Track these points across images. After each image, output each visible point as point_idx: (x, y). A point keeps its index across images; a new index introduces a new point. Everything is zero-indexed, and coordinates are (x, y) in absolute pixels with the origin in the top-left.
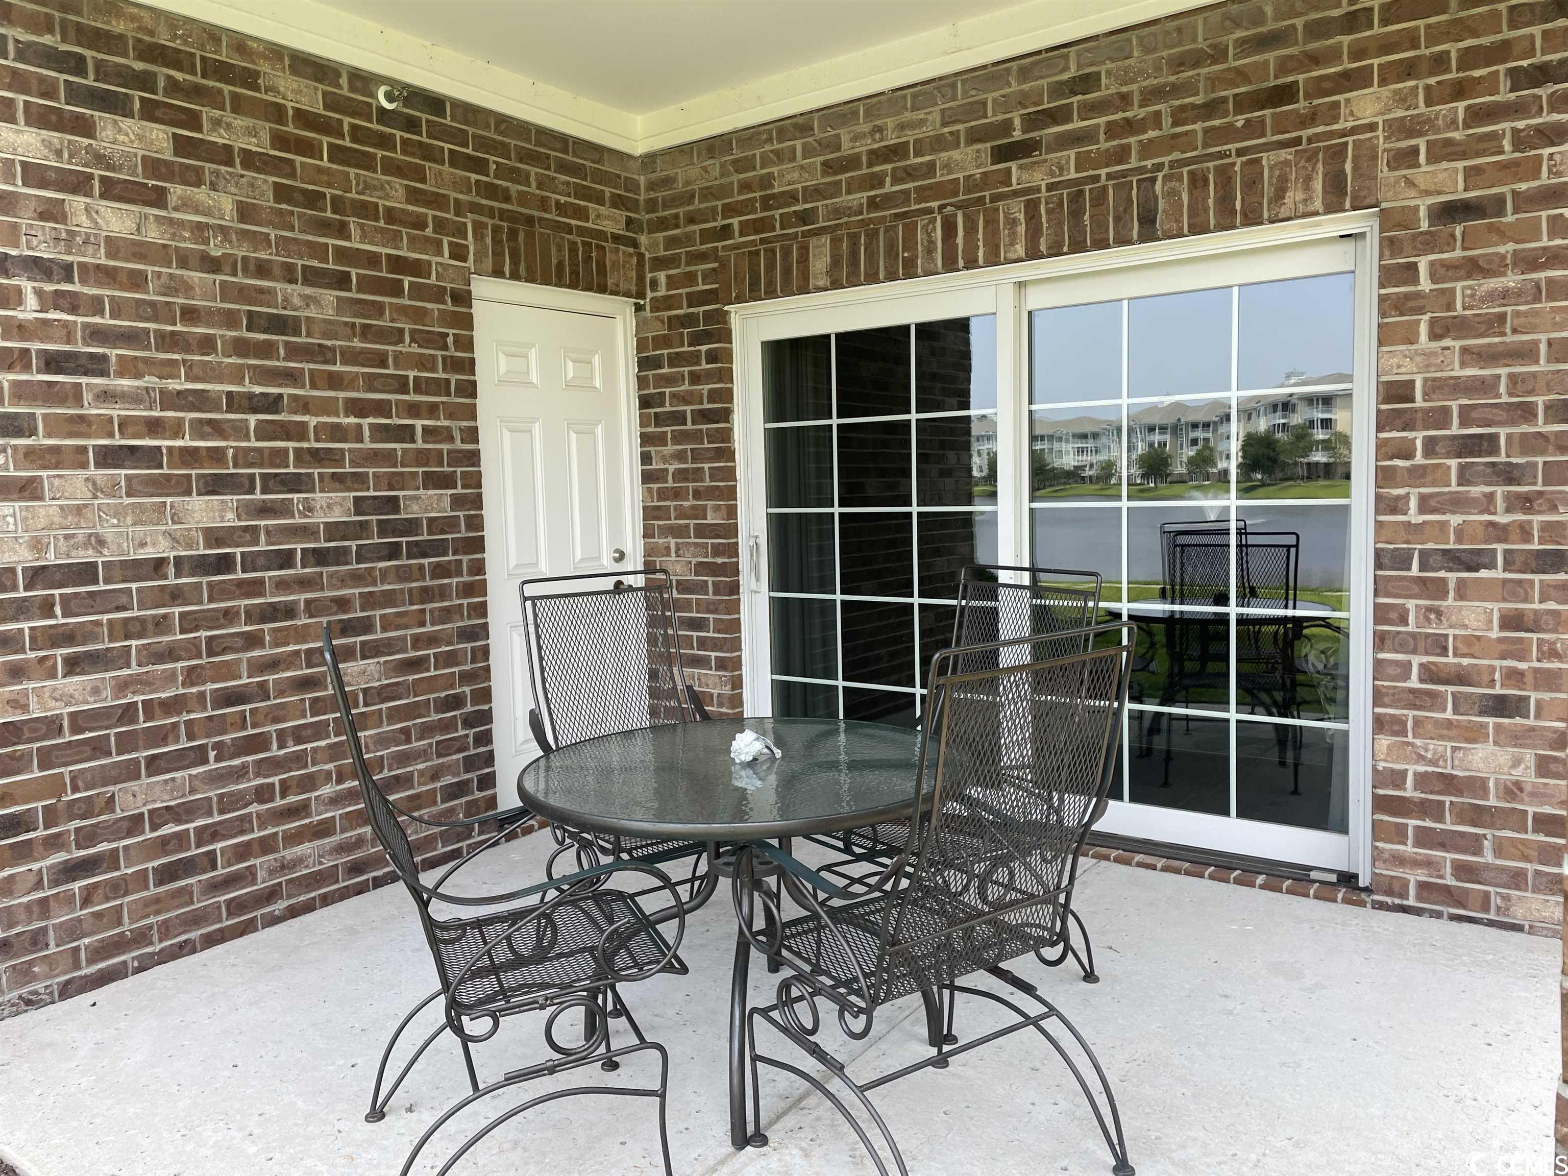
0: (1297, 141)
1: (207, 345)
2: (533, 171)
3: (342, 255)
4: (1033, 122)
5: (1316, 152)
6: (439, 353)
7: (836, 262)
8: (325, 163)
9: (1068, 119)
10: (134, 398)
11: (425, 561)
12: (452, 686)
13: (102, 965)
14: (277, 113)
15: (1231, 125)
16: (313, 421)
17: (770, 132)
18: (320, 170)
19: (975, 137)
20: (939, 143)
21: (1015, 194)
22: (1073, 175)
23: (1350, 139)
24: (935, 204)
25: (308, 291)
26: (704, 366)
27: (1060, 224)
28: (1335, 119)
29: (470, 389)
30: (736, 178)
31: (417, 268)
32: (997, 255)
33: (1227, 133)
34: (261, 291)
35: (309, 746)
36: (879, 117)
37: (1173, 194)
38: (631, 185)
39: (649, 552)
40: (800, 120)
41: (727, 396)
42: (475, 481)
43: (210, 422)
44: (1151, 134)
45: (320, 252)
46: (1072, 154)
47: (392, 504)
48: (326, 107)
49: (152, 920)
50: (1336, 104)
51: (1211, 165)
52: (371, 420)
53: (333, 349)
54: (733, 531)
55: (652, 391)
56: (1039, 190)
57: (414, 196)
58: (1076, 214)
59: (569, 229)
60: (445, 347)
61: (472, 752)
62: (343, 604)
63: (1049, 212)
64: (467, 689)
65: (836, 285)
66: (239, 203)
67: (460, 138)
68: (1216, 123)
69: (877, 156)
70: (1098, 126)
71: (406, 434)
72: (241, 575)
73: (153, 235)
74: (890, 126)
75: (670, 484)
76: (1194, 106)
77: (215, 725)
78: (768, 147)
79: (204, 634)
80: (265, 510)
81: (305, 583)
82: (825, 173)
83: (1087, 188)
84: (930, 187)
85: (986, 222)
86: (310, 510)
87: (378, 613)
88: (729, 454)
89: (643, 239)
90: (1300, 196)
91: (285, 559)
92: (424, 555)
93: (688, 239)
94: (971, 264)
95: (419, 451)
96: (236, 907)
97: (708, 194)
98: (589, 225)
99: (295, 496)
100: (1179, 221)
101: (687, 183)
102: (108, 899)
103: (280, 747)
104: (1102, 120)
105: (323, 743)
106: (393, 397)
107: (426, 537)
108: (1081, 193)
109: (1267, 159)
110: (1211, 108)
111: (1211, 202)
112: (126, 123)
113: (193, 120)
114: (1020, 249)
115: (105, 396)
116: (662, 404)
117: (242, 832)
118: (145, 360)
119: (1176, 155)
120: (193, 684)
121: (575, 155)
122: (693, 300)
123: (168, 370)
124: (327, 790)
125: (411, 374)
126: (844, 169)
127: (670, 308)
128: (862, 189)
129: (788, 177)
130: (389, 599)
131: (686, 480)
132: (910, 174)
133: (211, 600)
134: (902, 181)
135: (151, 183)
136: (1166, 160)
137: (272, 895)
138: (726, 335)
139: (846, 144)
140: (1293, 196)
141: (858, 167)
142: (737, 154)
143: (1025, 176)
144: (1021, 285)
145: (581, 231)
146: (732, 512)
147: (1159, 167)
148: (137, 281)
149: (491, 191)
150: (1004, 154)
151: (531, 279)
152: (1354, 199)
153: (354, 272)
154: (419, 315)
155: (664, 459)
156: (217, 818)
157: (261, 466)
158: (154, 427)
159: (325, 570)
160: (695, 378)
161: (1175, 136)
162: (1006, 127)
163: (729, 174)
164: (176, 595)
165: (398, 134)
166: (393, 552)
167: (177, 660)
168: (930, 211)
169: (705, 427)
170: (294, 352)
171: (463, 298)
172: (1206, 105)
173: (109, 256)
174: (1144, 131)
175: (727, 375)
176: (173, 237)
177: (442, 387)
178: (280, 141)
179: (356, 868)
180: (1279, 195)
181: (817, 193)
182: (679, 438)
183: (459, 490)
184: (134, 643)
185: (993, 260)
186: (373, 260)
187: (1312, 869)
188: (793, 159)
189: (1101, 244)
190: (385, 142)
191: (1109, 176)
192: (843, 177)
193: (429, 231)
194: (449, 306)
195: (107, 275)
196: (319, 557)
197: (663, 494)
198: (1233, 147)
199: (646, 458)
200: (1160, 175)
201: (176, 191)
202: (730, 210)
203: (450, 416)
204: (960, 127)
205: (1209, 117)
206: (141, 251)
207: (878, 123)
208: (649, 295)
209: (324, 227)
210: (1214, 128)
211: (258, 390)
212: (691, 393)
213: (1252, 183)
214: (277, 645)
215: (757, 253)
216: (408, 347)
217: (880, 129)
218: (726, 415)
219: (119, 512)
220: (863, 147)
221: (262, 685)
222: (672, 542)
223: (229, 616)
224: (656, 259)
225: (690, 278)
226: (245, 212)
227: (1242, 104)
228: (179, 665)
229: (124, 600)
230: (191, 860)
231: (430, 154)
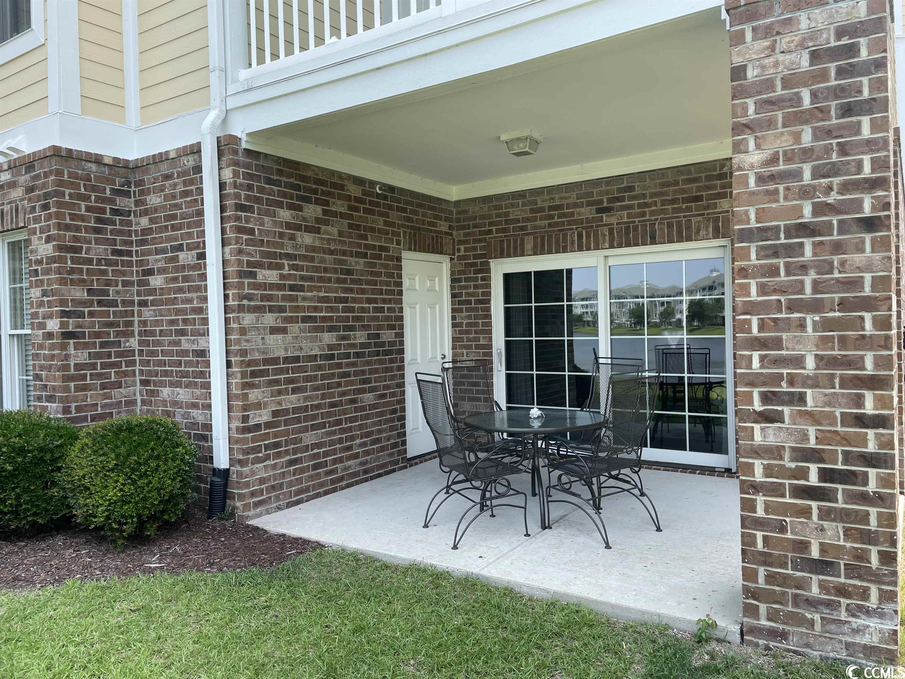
0: (703, 214)
1: (329, 280)
2: (420, 210)
3: (367, 246)
4: (611, 200)
5: (710, 218)
6: (392, 280)
7: (535, 246)
8: (362, 214)
9: (624, 200)
10: (311, 299)
11: (387, 357)
12: (394, 405)
13: (297, 498)
14: (348, 198)
15: (681, 207)
16: (357, 306)
17: (509, 196)
18: (360, 216)
19: (589, 204)
20: (575, 205)
21: (605, 225)
22: (626, 220)
23: (721, 215)
24: (574, 227)
25: (357, 259)
26: (480, 282)
27: (621, 237)
28: (716, 208)
29: (400, 293)
30: (494, 212)
31: (386, 249)
32: (599, 246)
33: (680, 210)
34: (344, 260)
35: (353, 424)
36: (552, 194)
37: (661, 229)
38: (451, 213)
39: (454, 355)
40: (521, 193)
41: (489, 294)
42: (401, 327)
43: (330, 307)
44: (653, 208)
45: (359, 245)
46: (625, 212)
47: (378, 336)
48: (362, 195)
49: (310, 483)
50: (716, 203)
51: (674, 220)
52: (372, 305)
53: (362, 280)
54: (490, 347)
55: (457, 291)
56: (613, 225)
57: (386, 223)
58: (627, 234)
59: (431, 231)
60: (394, 278)
61: (399, 431)
62: (363, 372)
63: (617, 232)
64: (398, 407)
65: (535, 254)
66: (339, 230)
67: (399, 201)
68: (676, 206)
69: (551, 208)
70: (634, 204)
71: (381, 310)
72: (337, 361)
73: (317, 244)
74: (557, 198)
75: (464, 328)
76: (668, 200)
77: (329, 414)
78: (507, 202)
79: (326, 382)
80: (344, 338)
81: (354, 364)
82: (531, 213)
83: (631, 225)
84: (572, 221)
85: (594, 235)
86: (355, 338)
87: (373, 376)
88: (489, 316)
89: (454, 233)
90: (705, 233)
91: (348, 356)
92: (387, 355)
93: (474, 233)
94: (589, 249)
95: (386, 316)
96: (333, 482)
97: (483, 217)
98: (438, 229)
99: (351, 333)
100: (664, 238)
101: (473, 213)
102: (300, 474)
103: (346, 424)
104: (636, 202)
105: (357, 424)
106: (379, 296)
107: (387, 348)
108: (629, 227)
109: (693, 220)
110: (674, 201)
111: (675, 232)
112: (311, 206)
113: (327, 203)
114: (607, 245)
115: (304, 299)
116: (462, 297)
117: (335, 454)
118: (314, 286)
119: (662, 216)
120: (323, 400)
121: (433, 203)
122: (475, 257)
123: (319, 289)
124: (358, 441)
125: (384, 288)
126: (538, 212)
127: (465, 259)
128: (545, 219)
129: (516, 213)
130: (376, 371)
131: (471, 326)
132: (564, 215)
133: (329, 370)
134: (561, 218)
135: (317, 226)
136: (659, 217)
137: (342, 479)
138: (489, 271)
139: (539, 202)
140: (702, 233)
141: (544, 211)
142: (495, 203)
143: (608, 219)
144: (606, 257)
145: (435, 232)
146: (491, 339)
147: (656, 220)
148: (312, 259)
149: (408, 219)
150: (601, 211)
151: (420, 251)
152: (722, 235)
153: (369, 252)
154: (386, 266)
155: (462, 318)
156: (328, 449)
157: (342, 322)
158: (316, 309)
159: (359, 360)
160: (476, 287)
161: (662, 210)
162: (601, 202)
163: (492, 210)
164: (320, 368)
165: (382, 201)
166: (378, 354)
167: (319, 391)
168: (572, 229)
169: (480, 306)
170: (353, 281)
171: (399, 259)
172: (672, 200)
173: (306, 251)
174: (651, 207)
175: (489, 286)
176: (322, 243)
177: (392, 292)
178: (350, 208)
179: (366, 472)
180: (698, 232)
181: (528, 220)
182: (467, 310)
183: (397, 331)
184: (309, 384)
185: (597, 248)
186: (374, 247)
187: (715, 468)
188: (518, 207)
189: (637, 245)
190: (378, 205)
191: (639, 221)
192: (538, 215)
193: (390, 236)
194: (395, 263)
195: (305, 258)
196: (358, 355)
197: (460, 332)
198: (682, 214)
199: (453, 318)
200: (657, 222)
201: (323, 228)
202: (491, 224)
203: (395, 303)
204: (584, 200)
205: (673, 204)
206: (314, 249)
207: (552, 196)
208: (457, 254)
209: (361, 237)
210: (675, 208)
211: (342, 295)
212: (474, 293)
213: (689, 228)
214: (346, 387)
215: (503, 241)
216: (384, 278)
217: (553, 199)
218: (488, 301)
219: (306, 338)
220: (546, 205)
221: (341, 401)
222: (465, 351)
223: (333, 375)
224: (460, 240)
225: (475, 249)
226: (340, 234)
227: (685, 200)
228: (320, 392)
229: (306, 369)
230: (321, 463)
231: (390, 208)
